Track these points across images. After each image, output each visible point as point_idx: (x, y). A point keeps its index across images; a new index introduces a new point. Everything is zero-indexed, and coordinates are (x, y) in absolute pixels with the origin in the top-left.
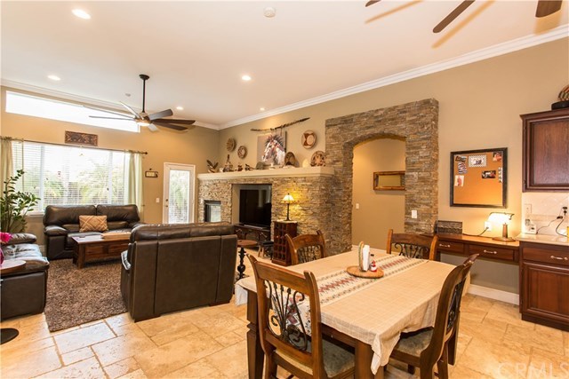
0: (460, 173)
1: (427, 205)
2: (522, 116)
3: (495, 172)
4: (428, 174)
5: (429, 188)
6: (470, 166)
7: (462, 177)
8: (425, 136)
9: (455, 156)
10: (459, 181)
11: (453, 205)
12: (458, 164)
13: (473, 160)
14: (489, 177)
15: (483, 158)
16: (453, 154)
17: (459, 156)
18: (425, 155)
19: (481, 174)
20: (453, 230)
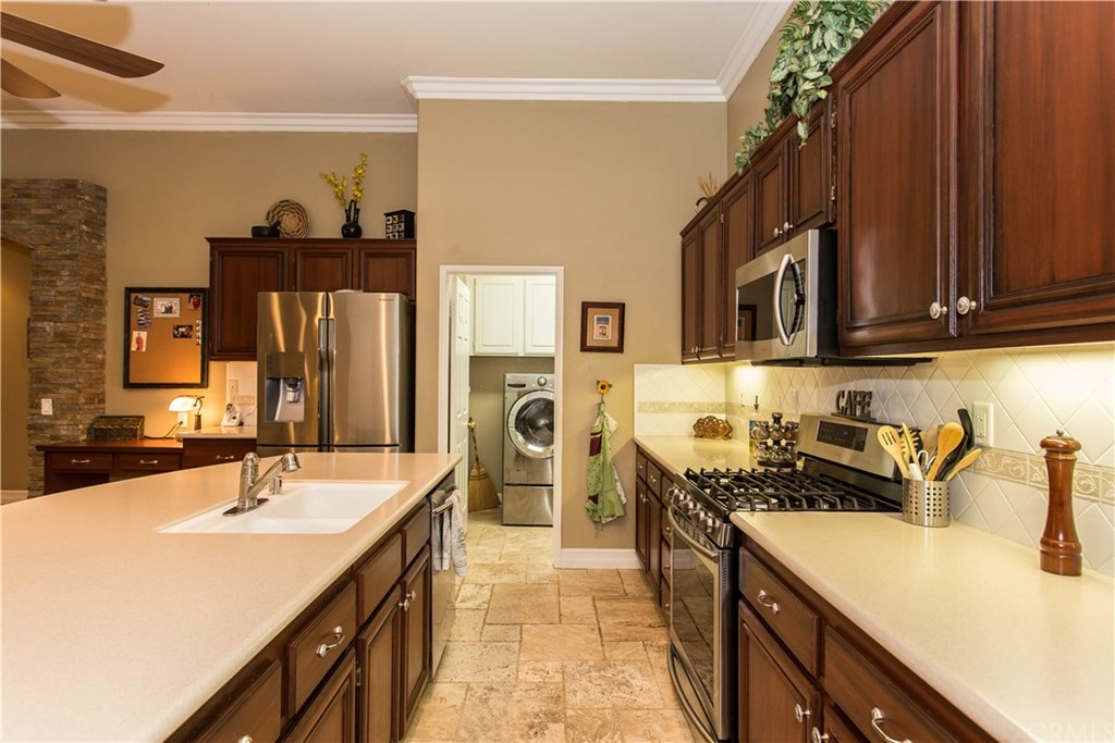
0: (142, 327)
1: (71, 386)
2: (209, 239)
3: (190, 327)
4: (72, 327)
5: (76, 353)
6: (155, 315)
7: (144, 335)
8: (68, 252)
9: (133, 296)
10: (139, 341)
11: (128, 385)
12: (137, 310)
13: (160, 304)
14: (183, 336)
15: (175, 302)
16: (129, 291)
17: (140, 296)
18: (67, 289)
19: (171, 331)
20: (121, 433)
